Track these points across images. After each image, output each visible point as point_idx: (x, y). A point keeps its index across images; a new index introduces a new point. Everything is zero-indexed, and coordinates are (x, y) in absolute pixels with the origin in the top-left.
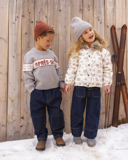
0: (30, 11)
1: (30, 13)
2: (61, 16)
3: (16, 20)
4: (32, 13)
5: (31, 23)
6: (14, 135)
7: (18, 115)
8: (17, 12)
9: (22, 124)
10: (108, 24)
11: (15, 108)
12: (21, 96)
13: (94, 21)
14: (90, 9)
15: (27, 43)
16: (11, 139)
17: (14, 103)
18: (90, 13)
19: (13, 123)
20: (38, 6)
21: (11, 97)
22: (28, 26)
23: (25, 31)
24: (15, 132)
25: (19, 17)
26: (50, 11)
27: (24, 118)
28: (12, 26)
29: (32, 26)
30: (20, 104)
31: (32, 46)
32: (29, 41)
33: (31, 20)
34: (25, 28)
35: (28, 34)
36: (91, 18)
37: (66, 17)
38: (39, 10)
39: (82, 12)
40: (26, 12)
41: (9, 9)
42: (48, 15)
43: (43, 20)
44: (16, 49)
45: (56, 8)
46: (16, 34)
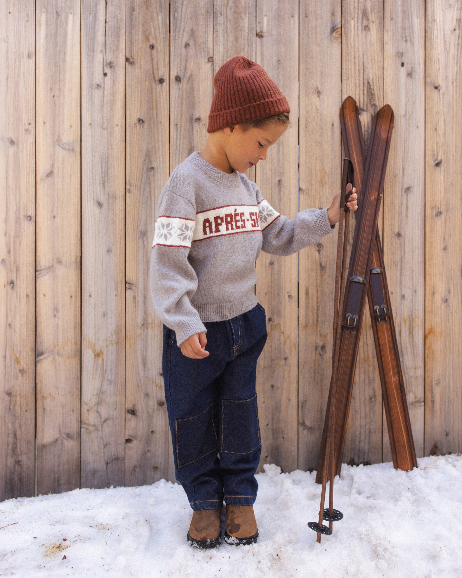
0: (152, 41)
1: (152, 47)
2: (262, 54)
3: (105, 74)
4: (160, 46)
5: (156, 85)
6: (105, 470)
7: (116, 402)
8: (107, 48)
9: (131, 433)
10: (437, 79)
11: (106, 379)
12: (127, 339)
13: (385, 68)
14: (369, 23)
15: (144, 154)
16: (96, 483)
17: (103, 360)
18: (368, 41)
19: (100, 428)
20: (181, 22)
21: (94, 341)
22: (147, 94)
23: (137, 112)
24: (109, 459)
25: (115, 63)
26: (224, 37)
27: (138, 414)
28: (91, 97)
29: (161, 94)
30: (124, 366)
31: (161, 165)
32: (150, 146)
33: (158, 74)
34: (135, 101)
35: (146, 122)
36: (374, 59)
37: (280, 59)
38: (183, 35)
39: (340, 39)
40: (140, 46)
41: (82, 38)
42: (216, 54)
43: (199, 72)
44: (107, 178)
45: (247, 25)
46: (107, 125)
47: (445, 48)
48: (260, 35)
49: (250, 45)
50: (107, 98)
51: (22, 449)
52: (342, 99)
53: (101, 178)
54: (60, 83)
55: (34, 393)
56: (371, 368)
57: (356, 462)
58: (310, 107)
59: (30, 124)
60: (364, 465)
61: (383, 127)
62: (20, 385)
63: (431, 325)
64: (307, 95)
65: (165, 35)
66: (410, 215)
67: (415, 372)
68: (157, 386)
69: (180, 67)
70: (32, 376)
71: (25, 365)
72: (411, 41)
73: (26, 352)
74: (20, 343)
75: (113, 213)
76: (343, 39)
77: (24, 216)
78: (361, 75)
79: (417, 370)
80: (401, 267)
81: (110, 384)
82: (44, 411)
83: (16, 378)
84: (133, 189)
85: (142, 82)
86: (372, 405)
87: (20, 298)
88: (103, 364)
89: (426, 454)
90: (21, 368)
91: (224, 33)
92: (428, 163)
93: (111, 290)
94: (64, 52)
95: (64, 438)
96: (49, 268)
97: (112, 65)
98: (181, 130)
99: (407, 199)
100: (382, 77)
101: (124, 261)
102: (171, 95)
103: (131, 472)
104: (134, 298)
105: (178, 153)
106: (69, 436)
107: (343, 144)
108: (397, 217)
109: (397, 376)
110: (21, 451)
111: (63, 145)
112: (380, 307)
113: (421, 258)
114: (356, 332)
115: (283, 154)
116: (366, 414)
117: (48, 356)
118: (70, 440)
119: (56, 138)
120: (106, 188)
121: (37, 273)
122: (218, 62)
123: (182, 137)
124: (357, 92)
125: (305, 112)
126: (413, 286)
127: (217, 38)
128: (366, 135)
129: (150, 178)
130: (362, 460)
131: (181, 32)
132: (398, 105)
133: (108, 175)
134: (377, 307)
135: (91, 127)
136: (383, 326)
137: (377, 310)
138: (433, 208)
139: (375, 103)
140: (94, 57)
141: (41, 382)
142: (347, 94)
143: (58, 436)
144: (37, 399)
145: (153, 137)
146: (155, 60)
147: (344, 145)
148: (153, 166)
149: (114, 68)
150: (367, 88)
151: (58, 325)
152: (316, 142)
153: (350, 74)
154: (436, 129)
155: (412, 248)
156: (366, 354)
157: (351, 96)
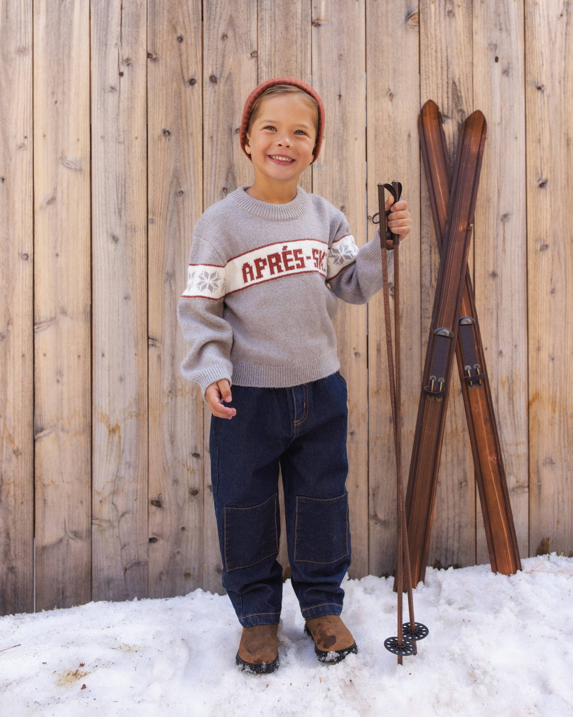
0: (180, 32)
1: (180, 39)
2: (319, 47)
3: (121, 74)
4: (191, 38)
5: (186, 87)
6: (123, 578)
7: (137, 491)
8: (124, 40)
9: (156, 530)
10: (541, 77)
11: (123, 462)
12: (150, 410)
13: (475, 63)
14: (453, 7)
15: (171, 174)
16: (111, 595)
17: (120, 437)
18: (453, 30)
19: (116, 524)
20: (216, 7)
21: (107, 413)
22: (174, 98)
23: (162, 122)
24: (127, 563)
25: (134, 60)
26: (271, 26)
27: (164, 506)
28: (104, 103)
29: (192, 98)
30: (146, 444)
31: (193, 189)
32: (178, 164)
33: (188, 73)
34: (159, 107)
35: (172, 135)
36: (461, 53)
37: (342, 53)
38: (219, 24)
39: (418, 27)
40: (165, 38)
41: (92, 28)
42: (261, 48)
43: (240, 71)
44: (124, 205)
45: (299, 11)
46: (124, 138)
47: (550, 39)
48: (316, 24)
49: (304, 37)
50: (124, 104)
51: (17, 552)
52: (420, 103)
53: (116, 205)
54: (63, 85)
55: (32, 480)
56: (461, 446)
57: (443, 565)
58: (380, 114)
59: (26, 137)
60: (454, 568)
61: (472, 138)
62: (14, 470)
63: (536, 390)
64: (377, 98)
65: (196, 24)
66: (507, 249)
67: (517, 449)
68: (188, 470)
69: (216, 64)
70: (30, 458)
71: (20, 444)
72: (507, 30)
73: (22, 427)
74: (14, 416)
75: (132, 250)
76: (421, 27)
77: (19, 254)
78: (445, 73)
79: (519, 447)
80: (497, 315)
81: (129, 467)
82: (45, 503)
83: (9, 461)
84: (157, 219)
85: (167, 83)
86: (462, 492)
87: (13, 359)
88: (120, 443)
89: (531, 554)
90: (15, 448)
91: (271, 21)
92: (530, 183)
93: (129, 347)
94: (70, 47)
95: (70, 538)
96: (51, 320)
97: (129, 62)
98: (217, 144)
99: (504, 229)
100: (471, 76)
101: (146, 311)
102: (204, 99)
103: (157, 580)
104: (159, 357)
105: (213, 173)
106: (76, 534)
107: (422, 160)
108: (491, 252)
109: (494, 455)
110: (15, 555)
111: (68, 164)
112: (472, 367)
113: (522, 305)
114: (442, 399)
115: (347, 173)
116: (455, 504)
117: (50, 433)
118: (78, 540)
119: (60, 155)
120: (123, 217)
121: (36, 327)
122: (264, 58)
123: (219, 152)
124: (440, 95)
125: (373, 120)
126: (512, 339)
127: (262, 28)
128: (452, 149)
129: (178, 205)
130: (450, 562)
131: (217, 20)
132: (491, 110)
133: (125, 202)
134: (468, 368)
135: (104, 141)
136: (476, 391)
137: (469, 371)
138: (536, 240)
139: (462, 107)
140: (108, 53)
141: (41, 466)
142: (427, 97)
143: (62, 535)
144: (36, 488)
145: (182, 153)
146: (184, 56)
147: (424, 161)
148: (182, 189)
149: (132, 67)
150: (452, 89)
151: (62, 393)
152: (388, 157)
153: (430, 72)
154: (539, 140)
155: (511, 291)
156: (454, 427)
157: (432, 99)
